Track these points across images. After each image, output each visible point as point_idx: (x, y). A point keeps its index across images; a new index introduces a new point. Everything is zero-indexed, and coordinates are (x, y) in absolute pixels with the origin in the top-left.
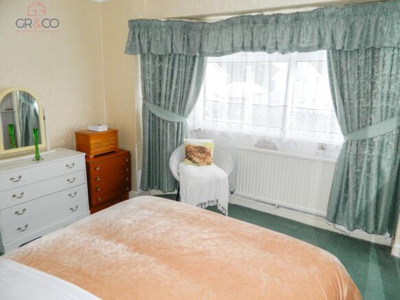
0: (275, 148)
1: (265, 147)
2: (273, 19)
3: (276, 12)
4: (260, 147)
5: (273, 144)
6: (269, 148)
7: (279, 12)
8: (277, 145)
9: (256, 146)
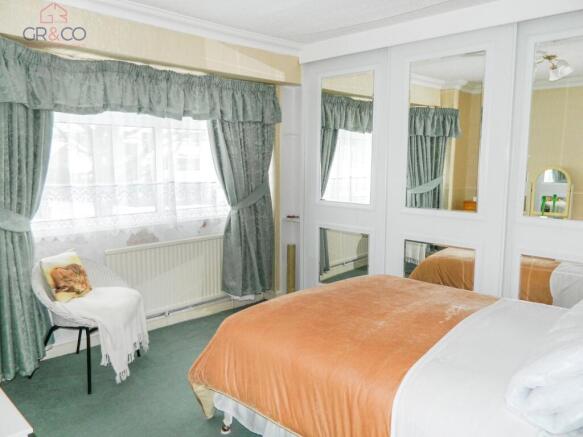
0: (155, 239)
1: (142, 241)
2: (164, 75)
3: (168, 69)
4: (136, 243)
5: (152, 234)
6: (147, 242)
7: (171, 69)
8: (157, 235)
9: (129, 243)
